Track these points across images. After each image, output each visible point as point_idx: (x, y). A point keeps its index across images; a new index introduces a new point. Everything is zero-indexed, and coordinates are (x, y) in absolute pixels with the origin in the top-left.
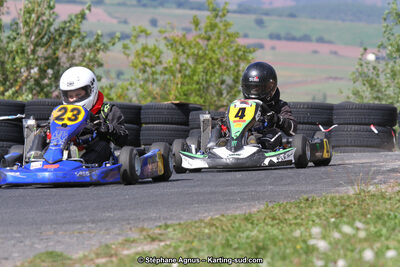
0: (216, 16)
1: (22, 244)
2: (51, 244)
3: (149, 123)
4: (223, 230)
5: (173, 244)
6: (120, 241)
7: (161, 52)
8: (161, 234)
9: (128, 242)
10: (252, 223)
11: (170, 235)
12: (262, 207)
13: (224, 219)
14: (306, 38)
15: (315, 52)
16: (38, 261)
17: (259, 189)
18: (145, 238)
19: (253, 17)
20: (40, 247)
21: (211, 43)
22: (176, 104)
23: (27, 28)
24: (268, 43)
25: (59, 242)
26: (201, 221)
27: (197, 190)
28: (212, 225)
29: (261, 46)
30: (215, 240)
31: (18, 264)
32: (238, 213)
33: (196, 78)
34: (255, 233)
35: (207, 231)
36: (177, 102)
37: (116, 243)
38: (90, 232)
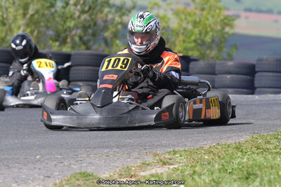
1: (62, 165)
2: (84, 165)
4: (219, 157)
5: (180, 168)
6: (139, 164)
7: (169, 19)
8: (170, 159)
9: (145, 165)
10: (242, 151)
11: (178, 160)
12: (248, 138)
13: (220, 147)
14: (269, 11)
15: (276, 21)
16: (74, 179)
18: (158, 162)
20: (76, 167)
24: (243, 14)
25: (91, 163)
26: (202, 148)
28: (211, 152)
29: (238, 16)
30: (213, 166)
31: (58, 182)
32: (230, 142)
33: (193, 38)
34: (245, 160)
35: (206, 157)
36: (181, 55)
37: (135, 165)
38: (115, 156)
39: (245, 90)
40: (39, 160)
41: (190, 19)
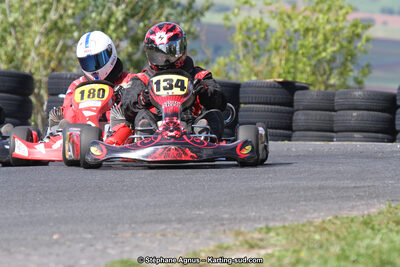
1: (92, 248)
2: (127, 249)
3: (249, 103)
4: (338, 237)
5: (277, 254)
6: (212, 248)
8: (261, 240)
9: (222, 249)
10: (373, 228)
11: (272, 241)
12: (384, 207)
13: (338, 222)
17: (377, 183)
18: (242, 245)
20: (114, 253)
22: (279, 83)
24: (379, 18)
25: (137, 246)
26: (310, 223)
27: (304, 183)
28: (324, 229)
30: (327, 250)
32: (354, 213)
34: (377, 241)
35: (317, 237)
36: (281, 80)
37: (206, 249)
38: (175, 235)
39: (380, 135)
40: (56, 242)
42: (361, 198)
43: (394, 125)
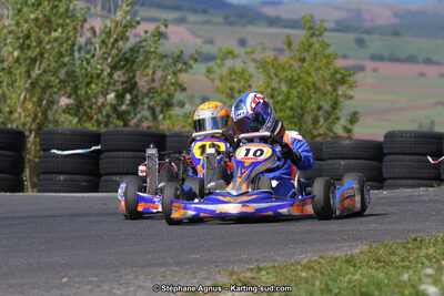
0: (313, 35)
1: (100, 289)
2: (131, 289)
4: (322, 273)
7: (251, 76)
8: (253, 278)
10: (354, 266)
11: (263, 279)
12: (366, 248)
13: (323, 261)
14: (411, 59)
15: (422, 75)
17: (361, 228)
19: (352, 36)
20: (120, 293)
21: (305, 65)
23: (103, 50)
24: (369, 64)
25: (140, 286)
26: (298, 263)
28: (310, 268)
29: (362, 68)
30: (313, 285)
32: (338, 254)
33: (289, 104)
34: (357, 276)
35: (304, 274)
38: (174, 276)
40: (66, 284)
41: (282, 74)
42: (345, 240)
43: (381, 173)
